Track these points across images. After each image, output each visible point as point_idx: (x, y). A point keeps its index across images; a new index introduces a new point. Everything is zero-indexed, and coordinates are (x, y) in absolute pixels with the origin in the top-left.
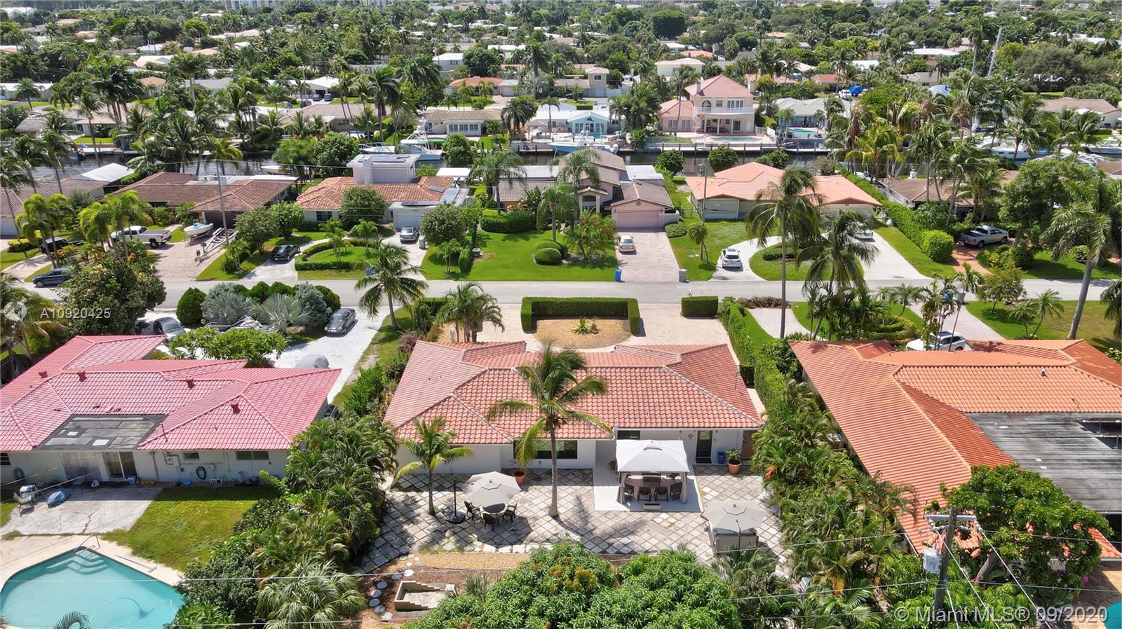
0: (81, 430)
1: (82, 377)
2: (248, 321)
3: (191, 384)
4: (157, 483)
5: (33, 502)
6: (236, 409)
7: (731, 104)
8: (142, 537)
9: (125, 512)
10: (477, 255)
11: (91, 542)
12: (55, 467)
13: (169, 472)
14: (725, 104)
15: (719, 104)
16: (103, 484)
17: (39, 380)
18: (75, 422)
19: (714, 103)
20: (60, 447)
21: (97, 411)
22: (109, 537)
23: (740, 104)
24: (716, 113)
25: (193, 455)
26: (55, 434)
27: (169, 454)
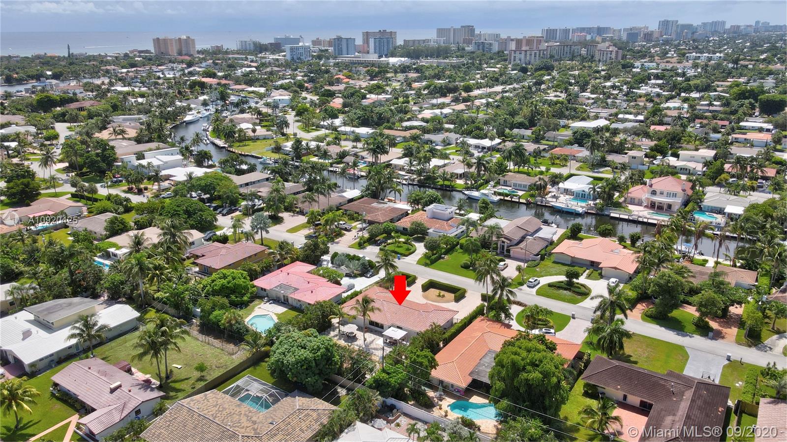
0: (281, 287)
1: (288, 274)
2: (343, 267)
3: (309, 283)
4: (292, 306)
5: (267, 302)
6: (312, 292)
7: (669, 195)
8: (280, 316)
9: (281, 310)
10: (443, 258)
11: (271, 314)
12: (274, 295)
13: (295, 304)
14: (665, 194)
15: (662, 193)
16: (282, 302)
17: (280, 272)
18: (280, 286)
19: (658, 193)
20: (274, 290)
21: (288, 284)
22: (275, 314)
23: (675, 195)
24: (658, 199)
25: (299, 301)
26: (275, 287)
27: (295, 299)
